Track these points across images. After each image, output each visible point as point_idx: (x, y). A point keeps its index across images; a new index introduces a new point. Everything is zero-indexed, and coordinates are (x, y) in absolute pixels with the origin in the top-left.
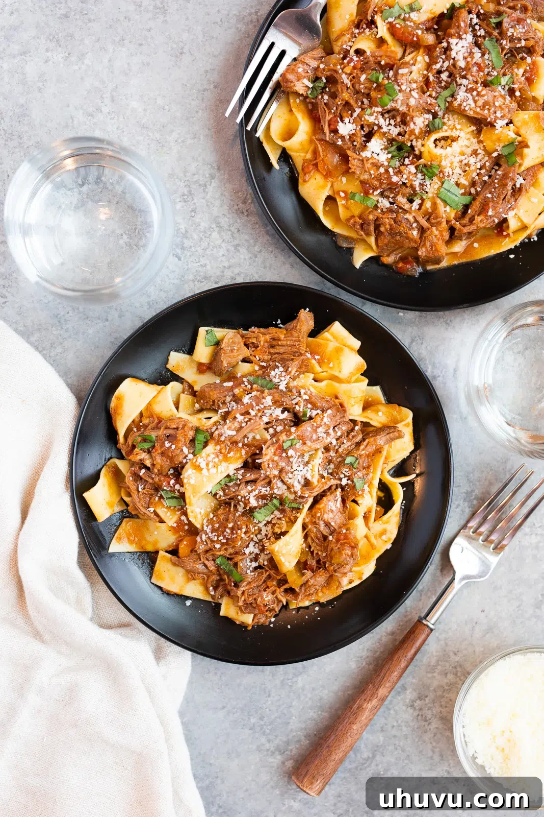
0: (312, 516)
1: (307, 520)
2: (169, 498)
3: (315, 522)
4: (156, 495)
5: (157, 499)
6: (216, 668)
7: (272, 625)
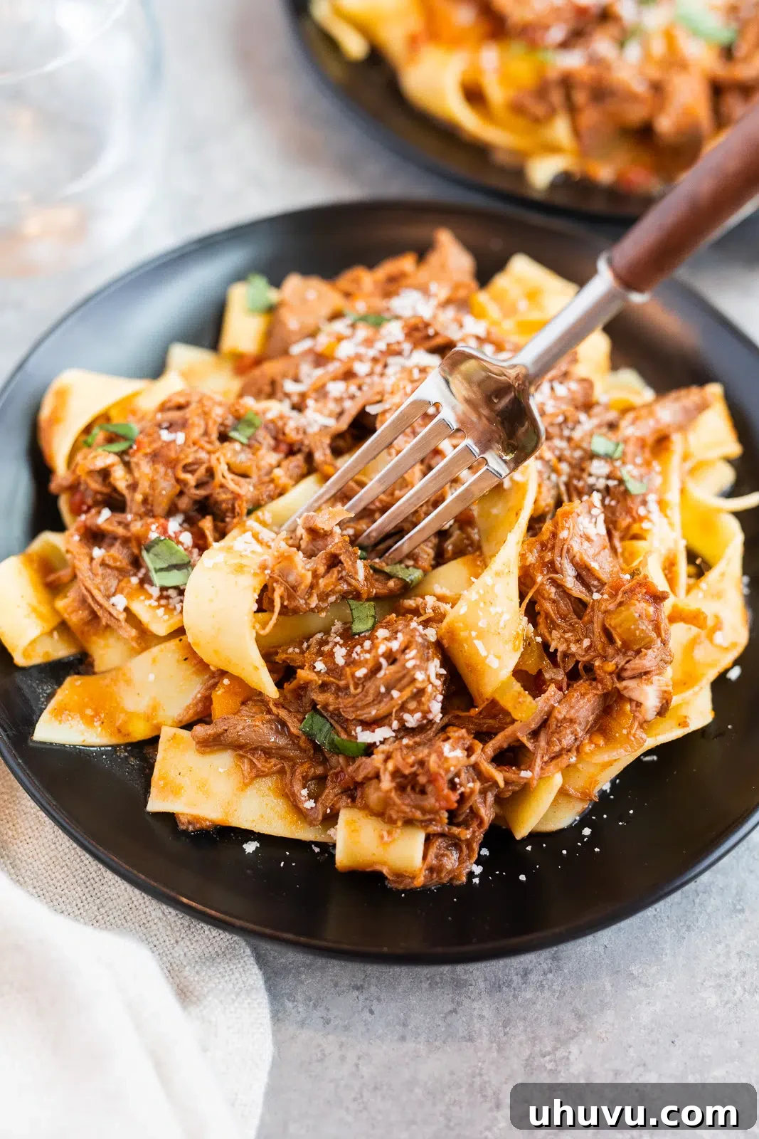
0: (543, 546)
1: (532, 559)
2: (161, 570)
3: (552, 562)
4: (135, 575)
5: (134, 580)
6: (341, 1045)
7: (476, 881)
